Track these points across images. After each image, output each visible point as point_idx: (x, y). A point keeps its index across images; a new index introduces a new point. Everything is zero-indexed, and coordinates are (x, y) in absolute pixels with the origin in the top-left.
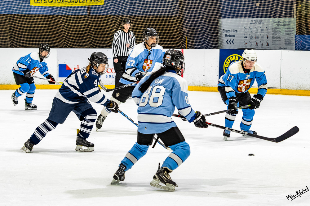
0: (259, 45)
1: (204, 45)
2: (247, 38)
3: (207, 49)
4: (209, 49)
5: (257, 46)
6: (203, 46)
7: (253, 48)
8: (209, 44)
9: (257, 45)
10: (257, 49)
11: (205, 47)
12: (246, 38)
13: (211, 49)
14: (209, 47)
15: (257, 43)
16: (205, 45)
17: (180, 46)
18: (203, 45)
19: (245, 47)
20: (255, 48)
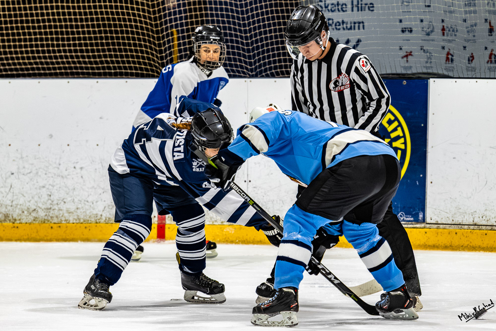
0: (461, 59)
1: (246, 62)
2: (411, 31)
3: (256, 76)
4: (267, 76)
5: (450, 65)
6: (242, 67)
7: (435, 71)
8: (264, 58)
9: (452, 60)
10: (451, 74)
11: (252, 70)
12: (407, 35)
13: (273, 76)
14: (266, 70)
15: (448, 54)
16: (251, 64)
17: (150, 65)
18: (240, 61)
19: (405, 68)
20: (446, 73)
